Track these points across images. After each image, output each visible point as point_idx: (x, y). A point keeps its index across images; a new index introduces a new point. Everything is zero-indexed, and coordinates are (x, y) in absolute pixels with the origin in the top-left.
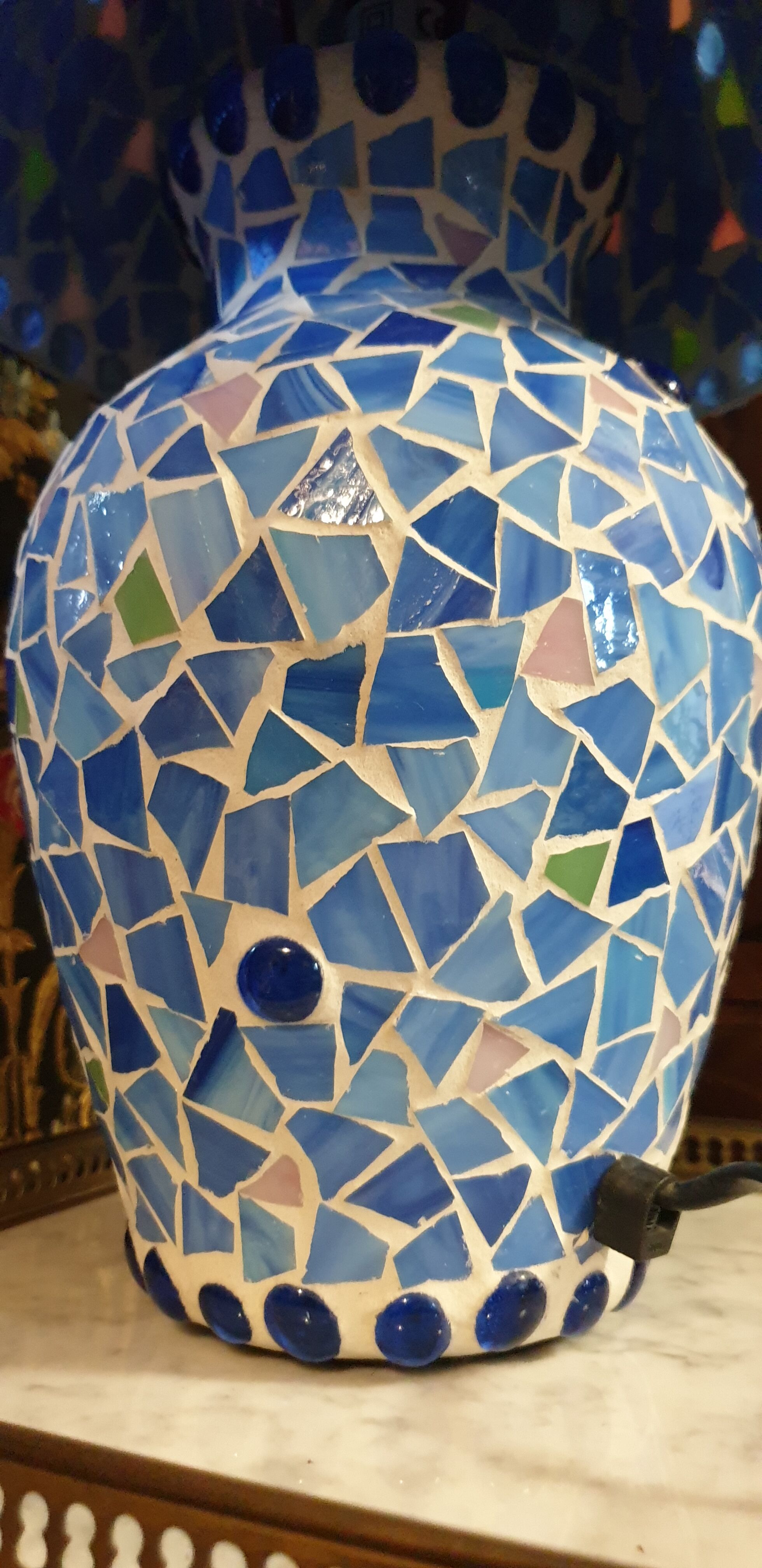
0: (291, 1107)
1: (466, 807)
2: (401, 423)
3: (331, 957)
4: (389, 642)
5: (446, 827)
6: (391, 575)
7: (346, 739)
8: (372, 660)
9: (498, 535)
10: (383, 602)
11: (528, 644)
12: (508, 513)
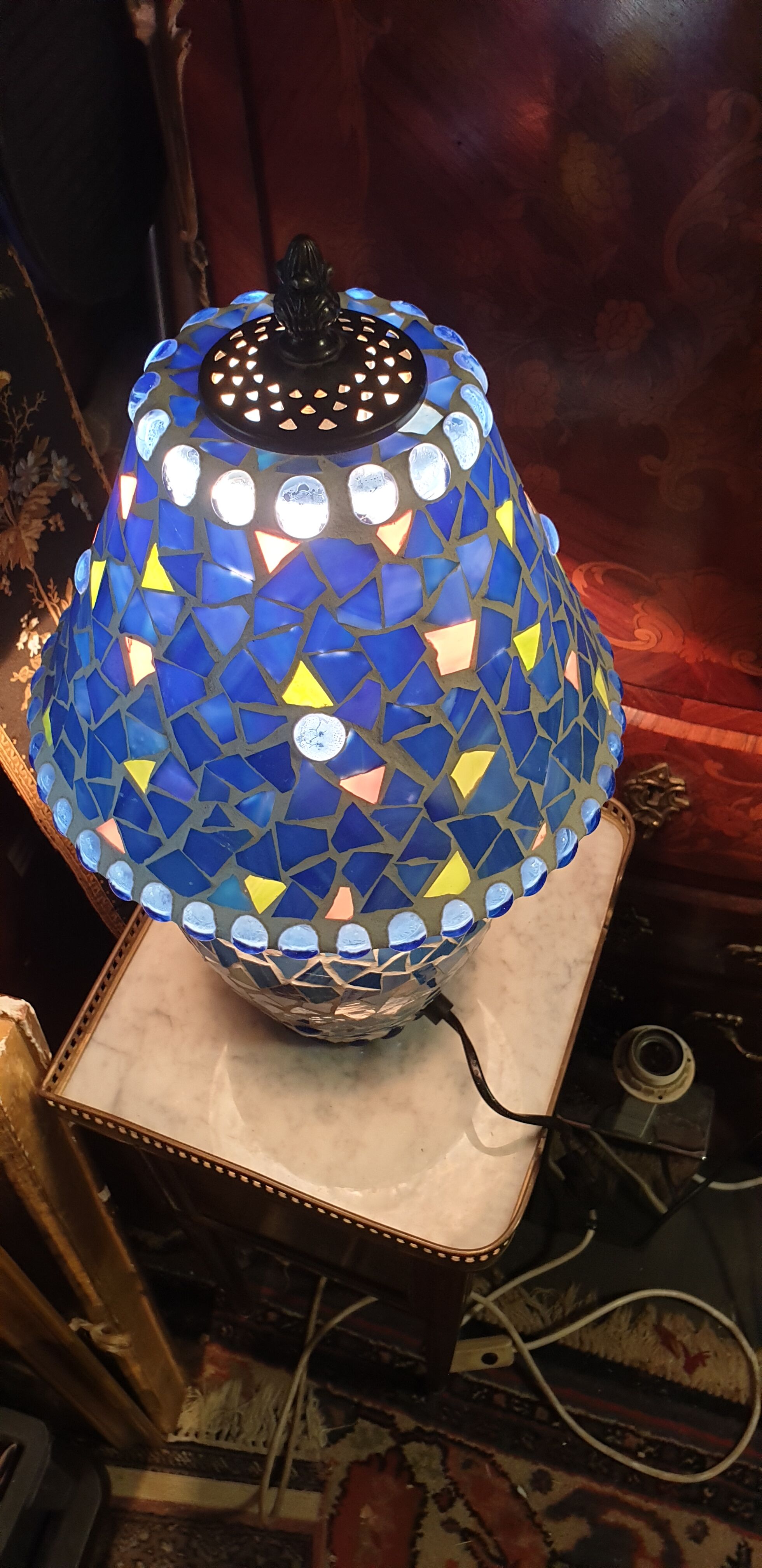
12: (385, 974)
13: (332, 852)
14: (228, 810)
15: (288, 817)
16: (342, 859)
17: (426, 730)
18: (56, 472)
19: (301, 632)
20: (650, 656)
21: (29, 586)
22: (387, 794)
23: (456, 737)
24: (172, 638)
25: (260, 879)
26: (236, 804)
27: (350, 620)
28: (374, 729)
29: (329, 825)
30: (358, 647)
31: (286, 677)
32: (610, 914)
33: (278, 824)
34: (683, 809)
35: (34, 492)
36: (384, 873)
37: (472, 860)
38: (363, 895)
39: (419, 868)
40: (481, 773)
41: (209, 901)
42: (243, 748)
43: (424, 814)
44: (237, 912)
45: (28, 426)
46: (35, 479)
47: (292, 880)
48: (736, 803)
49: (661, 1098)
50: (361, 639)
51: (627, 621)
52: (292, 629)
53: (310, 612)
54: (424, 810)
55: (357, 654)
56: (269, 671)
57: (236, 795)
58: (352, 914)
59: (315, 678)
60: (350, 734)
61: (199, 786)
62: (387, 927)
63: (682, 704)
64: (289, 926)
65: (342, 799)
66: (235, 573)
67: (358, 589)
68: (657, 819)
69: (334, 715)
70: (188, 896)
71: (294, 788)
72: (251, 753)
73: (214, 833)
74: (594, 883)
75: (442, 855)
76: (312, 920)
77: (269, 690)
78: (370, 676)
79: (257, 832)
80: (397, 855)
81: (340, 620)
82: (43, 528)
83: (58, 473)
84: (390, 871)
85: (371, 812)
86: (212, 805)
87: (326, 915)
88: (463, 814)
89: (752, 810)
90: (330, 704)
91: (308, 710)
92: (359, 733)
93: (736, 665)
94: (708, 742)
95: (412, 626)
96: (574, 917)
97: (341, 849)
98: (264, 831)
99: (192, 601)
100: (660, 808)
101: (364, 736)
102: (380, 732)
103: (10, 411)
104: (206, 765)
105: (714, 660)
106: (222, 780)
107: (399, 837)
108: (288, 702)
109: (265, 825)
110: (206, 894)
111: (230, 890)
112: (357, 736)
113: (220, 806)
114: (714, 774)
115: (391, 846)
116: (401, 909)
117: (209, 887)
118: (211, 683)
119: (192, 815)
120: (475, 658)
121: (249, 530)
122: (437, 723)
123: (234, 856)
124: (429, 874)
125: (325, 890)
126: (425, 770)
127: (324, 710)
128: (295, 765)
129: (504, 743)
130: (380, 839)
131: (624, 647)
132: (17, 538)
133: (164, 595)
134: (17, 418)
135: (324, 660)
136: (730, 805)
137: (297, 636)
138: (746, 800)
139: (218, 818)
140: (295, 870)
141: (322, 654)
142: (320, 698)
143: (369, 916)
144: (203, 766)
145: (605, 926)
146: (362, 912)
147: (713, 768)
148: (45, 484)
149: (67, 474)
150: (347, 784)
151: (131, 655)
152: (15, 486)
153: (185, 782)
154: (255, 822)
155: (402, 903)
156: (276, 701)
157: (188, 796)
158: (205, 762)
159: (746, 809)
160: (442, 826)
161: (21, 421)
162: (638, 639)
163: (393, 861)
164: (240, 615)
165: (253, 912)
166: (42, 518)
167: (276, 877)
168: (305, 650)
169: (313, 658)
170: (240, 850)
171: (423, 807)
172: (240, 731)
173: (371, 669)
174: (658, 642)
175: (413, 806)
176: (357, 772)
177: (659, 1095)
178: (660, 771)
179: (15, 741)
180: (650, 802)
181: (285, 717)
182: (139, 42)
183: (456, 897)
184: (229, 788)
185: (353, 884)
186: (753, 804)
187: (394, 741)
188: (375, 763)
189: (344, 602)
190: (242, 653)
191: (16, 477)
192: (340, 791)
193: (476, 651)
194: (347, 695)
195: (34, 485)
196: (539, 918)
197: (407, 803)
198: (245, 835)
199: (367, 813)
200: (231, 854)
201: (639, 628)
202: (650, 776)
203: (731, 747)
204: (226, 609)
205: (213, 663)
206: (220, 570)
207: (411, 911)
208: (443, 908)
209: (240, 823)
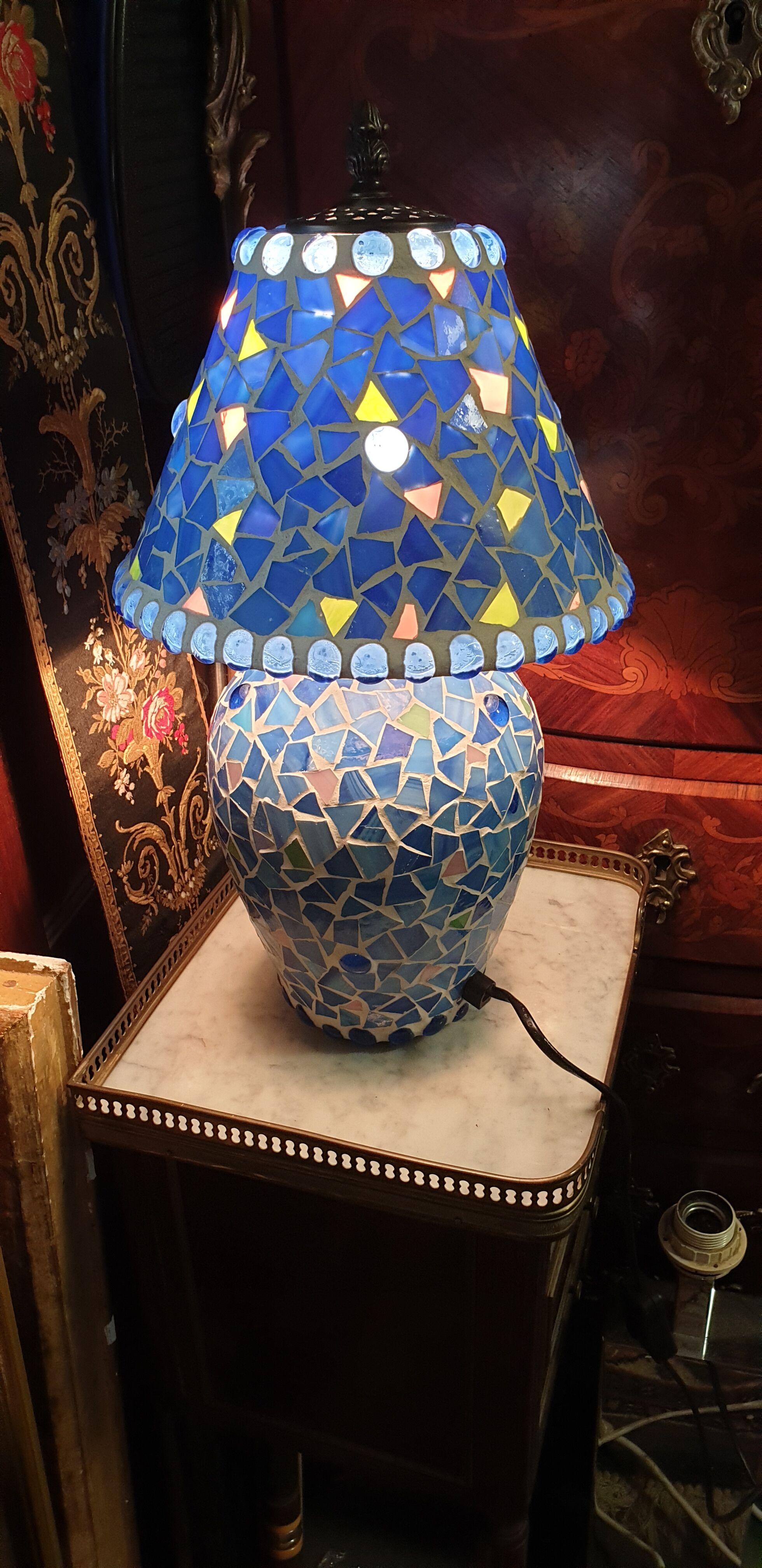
0: (359, 991)
1: (422, 917)
2: (394, 803)
3: (373, 958)
4: (394, 878)
5: (415, 923)
6: (394, 859)
7: (379, 904)
8: (388, 883)
9: (433, 838)
10: (392, 867)
11: (444, 869)
12: (436, 830)
13: (398, 567)
14: (307, 533)
15: (360, 531)
16: (407, 573)
17: (475, 455)
18: (130, 500)
19: (371, 354)
20: (639, 699)
21: (100, 592)
22: (444, 508)
23: (500, 470)
24: (263, 388)
25: (335, 600)
26: (314, 525)
27: (409, 344)
28: (432, 445)
29: (395, 537)
30: (417, 369)
31: (358, 397)
32: (638, 938)
33: (351, 539)
34: (692, 881)
35: (112, 507)
36: (444, 591)
37: (520, 595)
38: (426, 613)
39: (474, 590)
40: (522, 515)
41: (288, 634)
42: (320, 469)
43: (475, 536)
44: (313, 638)
45: (114, 443)
46: (114, 495)
47: (363, 597)
48: (740, 865)
49: (716, 1266)
50: (419, 361)
51: (615, 662)
52: (364, 354)
53: (379, 337)
54: (476, 532)
55: (416, 376)
56: (345, 393)
57: (314, 517)
58: (416, 633)
59: (383, 396)
60: (412, 448)
61: (281, 516)
62: (449, 646)
63: (674, 756)
64: (361, 645)
65: (406, 511)
66: (319, 313)
67: (415, 320)
68: (667, 898)
69: (399, 427)
70: (268, 634)
71: (366, 500)
72: (328, 471)
73: (293, 561)
74: (617, 925)
75: (494, 582)
76: (381, 640)
77: (344, 409)
78: (426, 396)
79: (333, 550)
80: (455, 573)
81: (402, 344)
82: (116, 542)
83: (131, 501)
84: (449, 590)
85: (432, 526)
86: (291, 532)
87: (393, 634)
88: (509, 545)
89: (755, 872)
90: (395, 418)
91: (377, 424)
92: (419, 448)
93: (717, 693)
94: (703, 795)
95: (459, 360)
96: (603, 949)
97: (406, 563)
98: (340, 547)
99: (282, 347)
100: (669, 884)
101: (423, 451)
102: (437, 449)
103: (103, 423)
104: (288, 493)
105: (696, 692)
106: (302, 504)
107: (456, 554)
108: (360, 419)
109: (339, 543)
110: (283, 627)
111: (307, 618)
112: (417, 450)
113: (300, 531)
114: (713, 832)
115: (450, 564)
116: (460, 631)
117: (288, 617)
118: (295, 416)
119: (274, 548)
120: (510, 407)
121: (330, 276)
122: (484, 452)
123: (311, 581)
124: (481, 599)
125: (392, 607)
126: (476, 494)
127: (390, 423)
128: (366, 478)
129: (538, 494)
130: (438, 555)
131: (615, 693)
132: (96, 538)
133: (258, 357)
134: (107, 432)
135: (390, 379)
136: (733, 870)
137: (367, 359)
138: (748, 861)
139: (298, 543)
140: (366, 586)
141: (389, 375)
142: (388, 413)
143: (431, 635)
144: (286, 494)
145: (634, 951)
146: (426, 629)
147: (711, 824)
148: (120, 504)
149: (139, 507)
150: (410, 496)
151: (225, 427)
152: (99, 489)
153: (269, 518)
154: (330, 542)
155: (461, 625)
156: (350, 419)
157: (270, 531)
158: (287, 491)
159: (748, 871)
160: (492, 551)
161: (109, 436)
162: (627, 681)
163: (451, 579)
164: (322, 347)
165: (328, 636)
166: (117, 533)
167: (348, 596)
168: (374, 370)
169: (381, 377)
170: (315, 573)
171: (475, 528)
172: (318, 454)
173: (428, 389)
174: (645, 680)
175: (466, 526)
176: (419, 486)
177: (714, 1263)
178: (664, 837)
179: (74, 733)
180: (658, 878)
181: (358, 432)
182: (216, 197)
183: (507, 629)
184: (308, 510)
185: (417, 601)
186: (755, 865)
187: (449, 460)
188: (433, 478)
189: (405, 328)
190: (323, 379)
191: (100, 483)
192: (404, 502)
193: (511, 401)
194: (408, 411)
195: (113, 501)
196: (568, 951)
197: (461, 522)
198: (323, 553)
199: (428, 527)
200: (309, 577)
201: (627, 666)
202: (654, 845)
203: (724, 797)
204: (310, 345)
205: (298, 395)
206: (307, 315)
207: (469, 634)
208: (497, 636)
209: (316, 543)
